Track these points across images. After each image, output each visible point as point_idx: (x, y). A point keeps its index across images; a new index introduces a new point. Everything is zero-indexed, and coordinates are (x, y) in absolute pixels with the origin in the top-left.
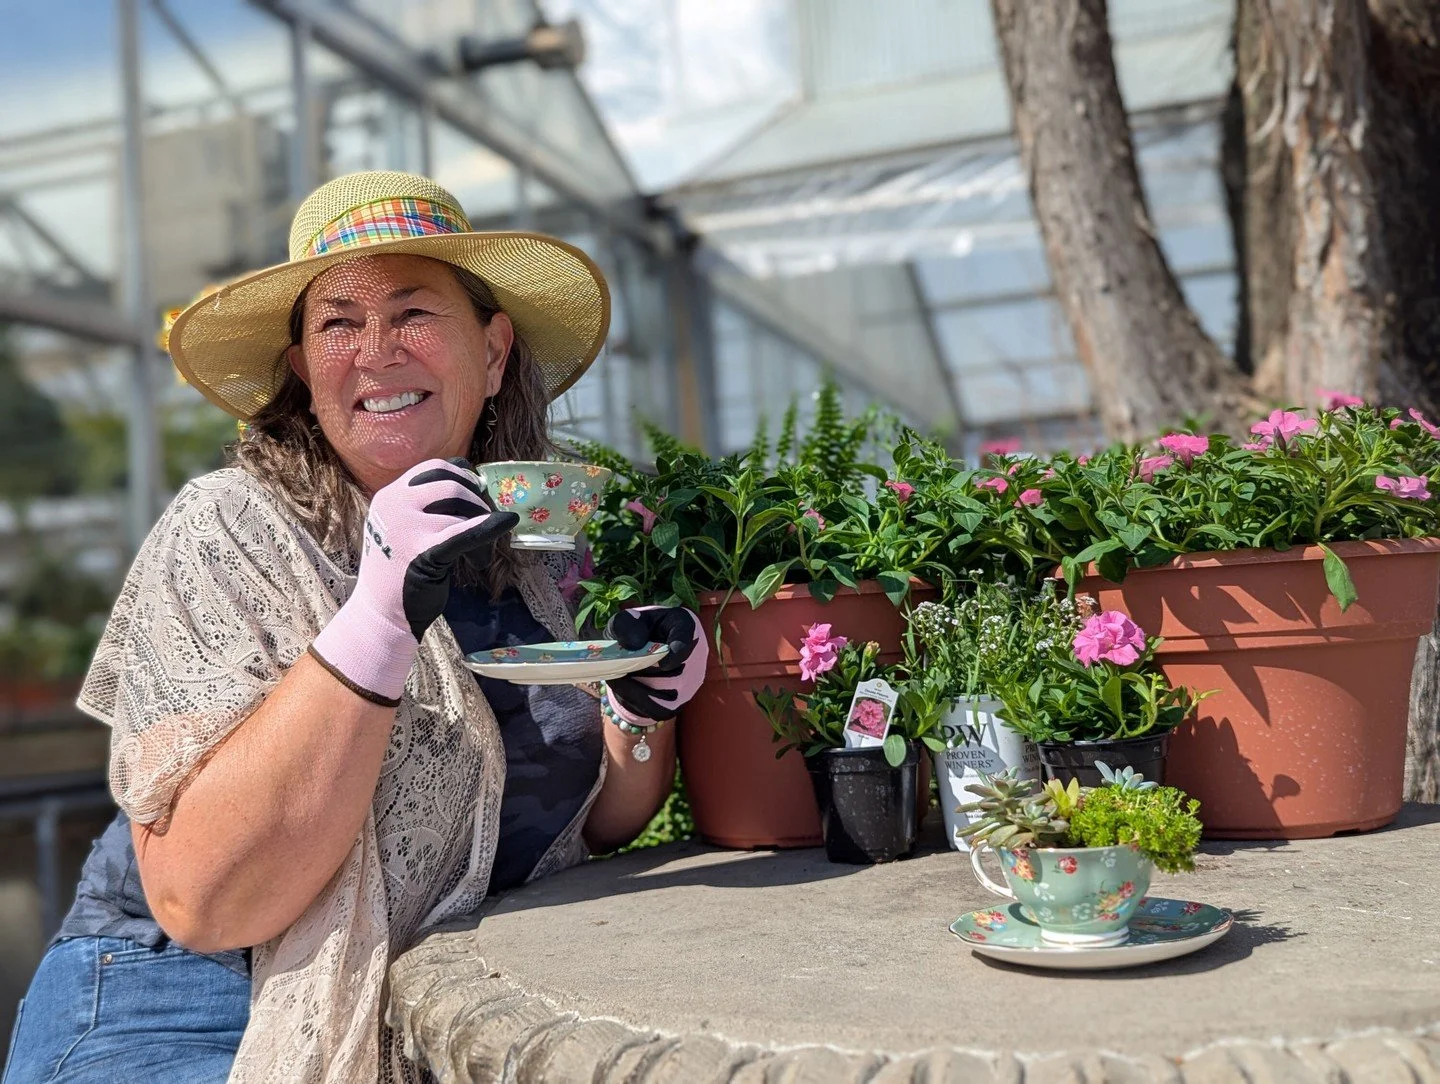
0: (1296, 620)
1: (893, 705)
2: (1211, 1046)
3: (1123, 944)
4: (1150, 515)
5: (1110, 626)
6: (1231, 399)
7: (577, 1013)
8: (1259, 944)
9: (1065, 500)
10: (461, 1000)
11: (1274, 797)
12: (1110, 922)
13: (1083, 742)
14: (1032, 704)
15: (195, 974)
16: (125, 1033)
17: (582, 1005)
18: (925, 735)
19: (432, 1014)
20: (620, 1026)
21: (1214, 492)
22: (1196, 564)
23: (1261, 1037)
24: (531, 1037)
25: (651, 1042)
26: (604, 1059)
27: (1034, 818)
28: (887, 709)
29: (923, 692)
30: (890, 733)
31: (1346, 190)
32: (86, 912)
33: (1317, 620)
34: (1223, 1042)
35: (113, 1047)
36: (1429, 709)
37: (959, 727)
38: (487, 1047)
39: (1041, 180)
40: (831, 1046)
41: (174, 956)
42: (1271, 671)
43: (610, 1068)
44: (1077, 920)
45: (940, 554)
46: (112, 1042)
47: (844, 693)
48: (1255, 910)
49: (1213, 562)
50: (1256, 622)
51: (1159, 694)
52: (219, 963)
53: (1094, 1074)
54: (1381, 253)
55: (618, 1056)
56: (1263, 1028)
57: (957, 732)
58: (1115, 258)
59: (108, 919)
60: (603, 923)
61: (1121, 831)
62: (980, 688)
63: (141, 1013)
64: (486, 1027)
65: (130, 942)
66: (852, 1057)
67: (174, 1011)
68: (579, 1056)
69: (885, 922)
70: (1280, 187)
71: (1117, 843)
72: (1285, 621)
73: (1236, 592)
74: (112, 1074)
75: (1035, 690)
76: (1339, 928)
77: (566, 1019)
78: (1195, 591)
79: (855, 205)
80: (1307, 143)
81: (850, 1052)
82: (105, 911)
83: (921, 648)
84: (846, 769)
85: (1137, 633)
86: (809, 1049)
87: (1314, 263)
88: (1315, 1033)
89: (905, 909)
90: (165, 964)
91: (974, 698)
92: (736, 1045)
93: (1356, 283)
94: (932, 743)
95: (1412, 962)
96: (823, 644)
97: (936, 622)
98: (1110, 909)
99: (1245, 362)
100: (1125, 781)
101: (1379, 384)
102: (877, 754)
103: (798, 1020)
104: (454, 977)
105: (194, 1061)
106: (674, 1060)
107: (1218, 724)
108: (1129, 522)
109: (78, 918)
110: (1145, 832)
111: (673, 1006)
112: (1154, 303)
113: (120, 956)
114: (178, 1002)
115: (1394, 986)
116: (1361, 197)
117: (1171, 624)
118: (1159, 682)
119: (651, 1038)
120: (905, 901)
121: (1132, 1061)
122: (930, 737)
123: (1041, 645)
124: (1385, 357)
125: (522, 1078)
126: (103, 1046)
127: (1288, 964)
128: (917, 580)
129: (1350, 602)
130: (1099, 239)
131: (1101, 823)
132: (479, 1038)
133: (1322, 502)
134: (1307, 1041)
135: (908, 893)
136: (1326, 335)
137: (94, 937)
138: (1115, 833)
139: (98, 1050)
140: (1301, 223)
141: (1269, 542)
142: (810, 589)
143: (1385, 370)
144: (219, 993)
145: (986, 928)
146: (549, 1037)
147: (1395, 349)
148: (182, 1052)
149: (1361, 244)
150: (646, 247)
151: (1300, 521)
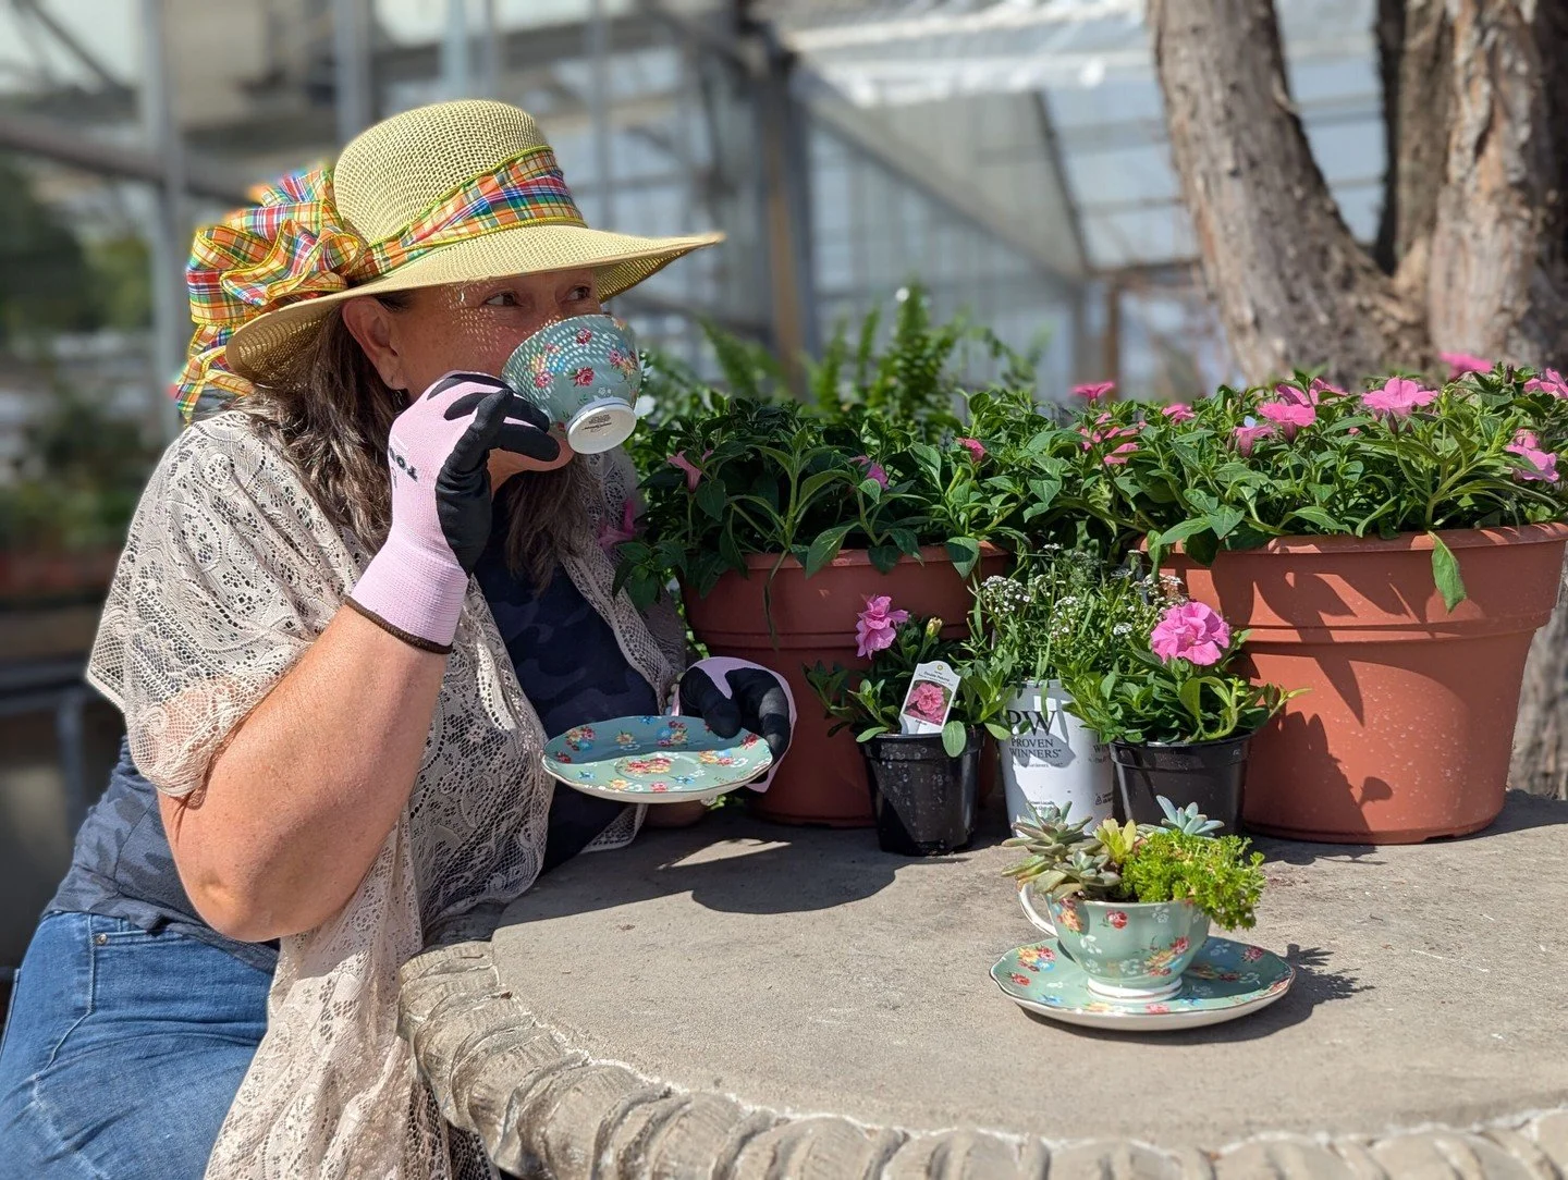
0: (1398, 614)
1: (954, 690)
2: (1251, 1140)
3: (1174, 998)
4: (1247, 493)
5: (1192, 620)
6: (1367, 302)
7: (587, 1053)
8: (1321, 1002)
9: (1153, 473)
10: (467, 1027)
11: (1363, 800)
12: (1159, 977)
13: (1157, 744)
14: (1104, 700)
15: (197, 961)
16: (124, 1020)
17: (592, 1045)
18: (988, 721)
19: (436, 1039)
20: (629, 1075)
21: (1317, 472)
22: (1292, 549)
23: (1304, 1132)
24: (535, 1081)
25: (661, 1097)
26: (609, 1117)
27: (1082, 869)
28: (947, 694)
29: (988, 676)
30: (951, 718)
31: (1511, 69)
32: (79, 884)
33: (1421, 614)
34: (1264, 1136)
35: (111, 1035)
36: (1558, 654)
37: (1025, 713)
38: (489, 1088)
39: (1167, 43)
40: (849, 1118)
41: (173, 940)
42: (1368, 666)
43: (615, 1126)
44: (1125, 975)
45: (1014, 520)
46: (110, 1029)
47: (902, 674)
48: (1326, 950)
49: (1311, 549)
50: (1354, 615)
51: (1240, 700)
52: (222, 949)
53: (1122, 1172)
54: (1546, 142)
55: (625, 1114)
56: (1308, 1122)
57: (1024, 719)
58: (1246, 137)
59: (102, 895)
60: (629, 927)
61: (1176, 886)
62: (1050, 673)
63: (140, 999)
64: (489, 1065)
65: (125, 923)
66: (870, 1132)
67: (174, 999)
68: (583, 1110)
69: (927, 944)
70: (1439, 55)
71: (1170, 897)
72: (1386, 615)
73: (1334, 581)
74: (108, 1066)
75: (1108, 683)
76: (1409, 981)
77: (574, 1059)
78: (1290, 578)
79: (973, 23)
80: (1471, 13)
81: (868, 1126)
82: (98, 887)
83: (988, 628)
84: (899, 756)
85: (1221, 630)
86: (825, 1120)
87: (1470, 153)
88: (1363, 1129)
89: (952, 926)
90: (164, 948)
91: (1044, 683)
92: (749, 1107)
93: (1514, 177)
94: (996, 731)
95: (1479, 1037)
96: (881, 620)
97: (1005, 599)
98: (1161, 965)
99: (1385, 255)
100: (1188, 820)
101: (1531, 294)
102: (935, 741)
103: (814, 1085)
104: (463, 994)
105: (196, 1054)
106: (681, 1127)
107: (1307, 720)
108: (1220, 503)
109: (70, 890)
110: (1203, 888)
111: (686, 1056)
112: (1288, 189)
113: (115, 937)
114: (179, 989)
115: (1456, 1072)
116: (1528, 80)
117: (1262, 612)
118: (1240, 688)
119: (662, 1092)
120: (951, 915)
121: (1165, 1153)
122: (994, 723)
123: (1119, 629)
124: (1540, 262)
125: (523, 1130)
126: (100, 1033)
127: (1347, 1032)
128: (990, 546)
129: (1457, 601)
130: (1229, 114)
131: (1155, 875)
132: (481, 1077)
133: (1435, 487)
134: (1353, 1137)
135: (957, 901)
136: (1476, 236)
137: (88, 913)
138: (1170, 887)
139: (96, 1037)
140: (1458, 106)
141: (1373, 529)
142: (870, 556)
143: (1539, 277)
144: (222, 982)
145: (1031, 967)
146: (553, 1086)
147: (1552, 253)
148: (184, 1044)
149: (1524, 133)
150: (737, 66)
151: (1412, 505)
